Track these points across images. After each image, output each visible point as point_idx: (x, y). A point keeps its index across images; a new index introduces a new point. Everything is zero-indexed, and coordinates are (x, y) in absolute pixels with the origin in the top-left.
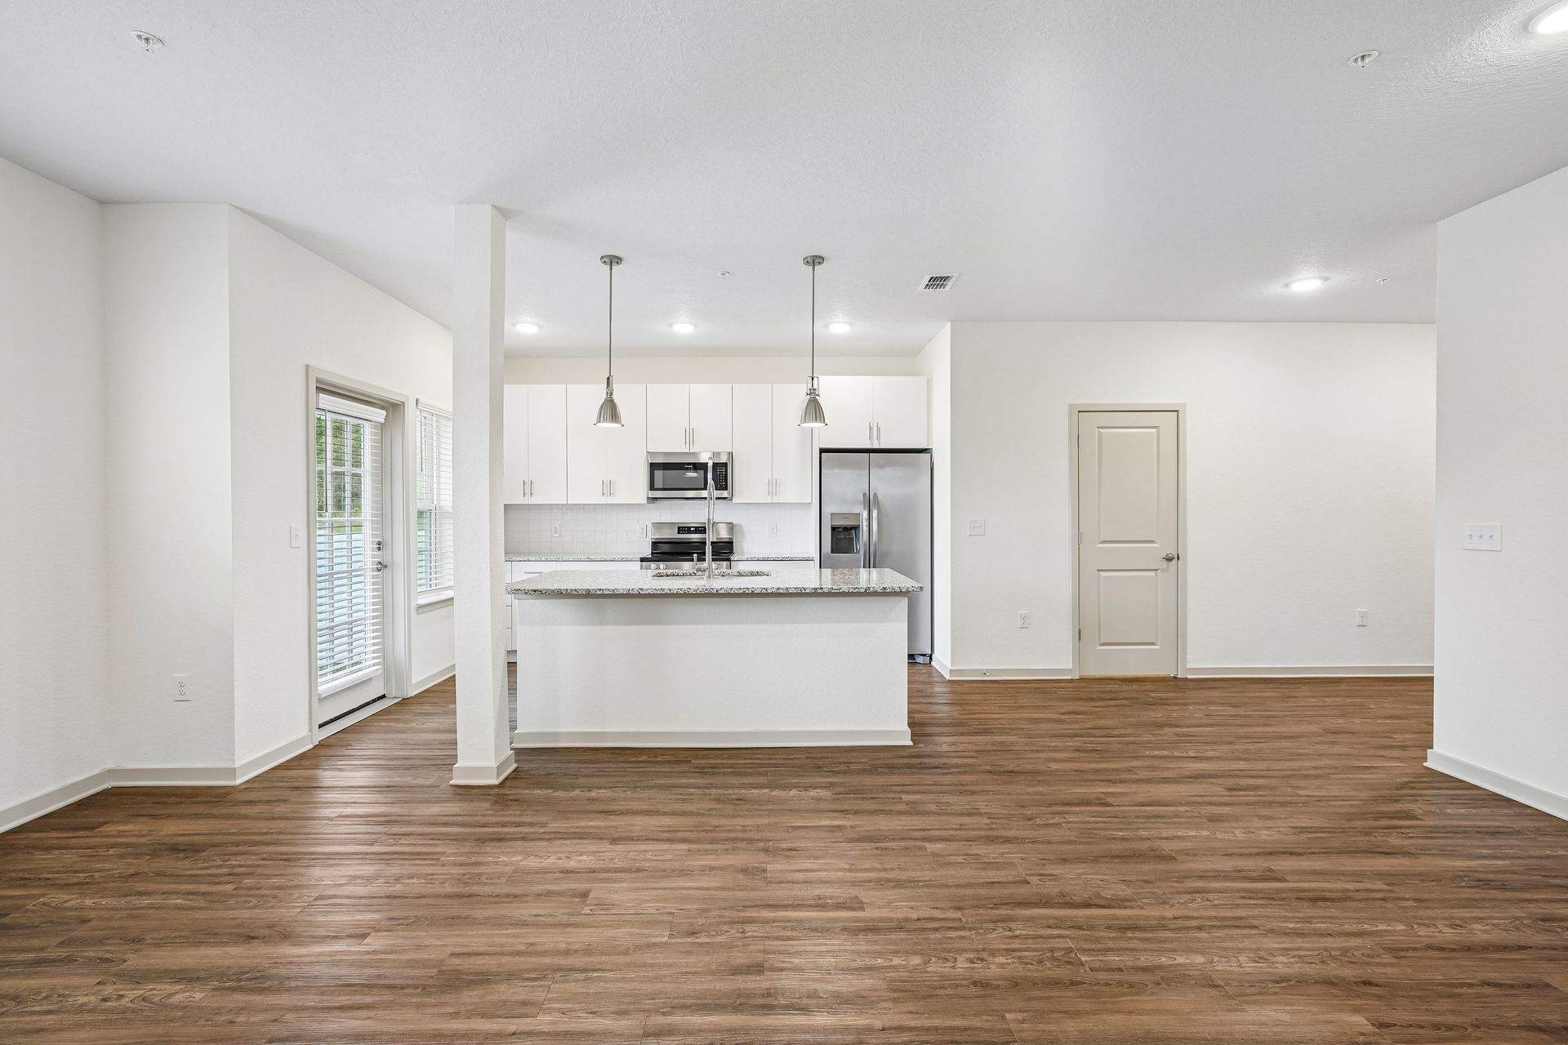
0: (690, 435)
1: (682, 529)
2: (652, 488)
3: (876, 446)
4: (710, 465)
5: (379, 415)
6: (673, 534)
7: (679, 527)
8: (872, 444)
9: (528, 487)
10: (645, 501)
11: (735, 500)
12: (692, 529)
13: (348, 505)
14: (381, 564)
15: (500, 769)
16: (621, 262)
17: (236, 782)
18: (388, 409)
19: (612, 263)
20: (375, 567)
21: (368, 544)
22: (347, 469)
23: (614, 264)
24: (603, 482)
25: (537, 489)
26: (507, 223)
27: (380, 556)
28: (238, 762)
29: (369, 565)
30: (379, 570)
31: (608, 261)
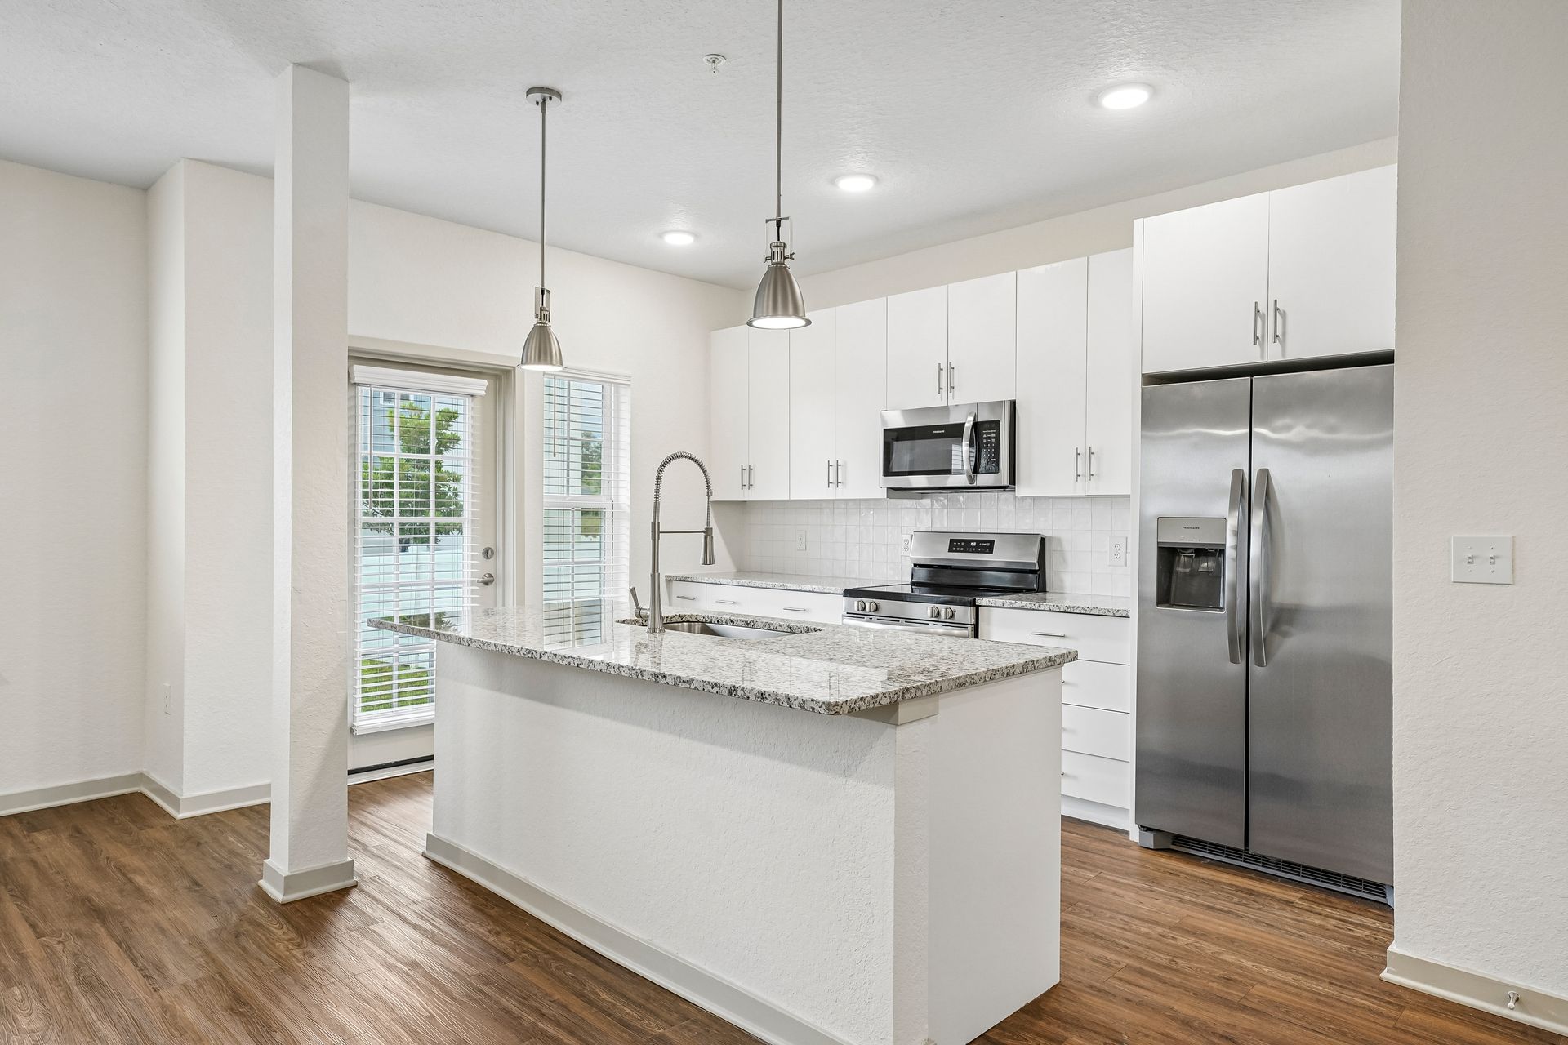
0: (947, 375)
1: (957, 545)
2: (888, 472)
3: (1275, 356)
4: (969, 425)
5: (480, 386)
6: (943, 554)
7: (952, 541)
8: (1264, 351)
9: (747, 475)
10: (882, 494)
11: (1021, 490)
12: (974, 544)
13: (432, 499)
14: (491, 576)
15: (290, 883)
16: (559, 95)
17: (180, 816)
18: (501, 377)
19: (544, 100)
20: (480, 580)
21: (468, 552)
22: (432, 456)
23: (548, 102)
24: (829, 466)
25: (757, 478)
26: (351, 86)
27: (488, 566)
28: (186, 793)
29: (468, 577)
30: (486, 583)
31: (538, 96)
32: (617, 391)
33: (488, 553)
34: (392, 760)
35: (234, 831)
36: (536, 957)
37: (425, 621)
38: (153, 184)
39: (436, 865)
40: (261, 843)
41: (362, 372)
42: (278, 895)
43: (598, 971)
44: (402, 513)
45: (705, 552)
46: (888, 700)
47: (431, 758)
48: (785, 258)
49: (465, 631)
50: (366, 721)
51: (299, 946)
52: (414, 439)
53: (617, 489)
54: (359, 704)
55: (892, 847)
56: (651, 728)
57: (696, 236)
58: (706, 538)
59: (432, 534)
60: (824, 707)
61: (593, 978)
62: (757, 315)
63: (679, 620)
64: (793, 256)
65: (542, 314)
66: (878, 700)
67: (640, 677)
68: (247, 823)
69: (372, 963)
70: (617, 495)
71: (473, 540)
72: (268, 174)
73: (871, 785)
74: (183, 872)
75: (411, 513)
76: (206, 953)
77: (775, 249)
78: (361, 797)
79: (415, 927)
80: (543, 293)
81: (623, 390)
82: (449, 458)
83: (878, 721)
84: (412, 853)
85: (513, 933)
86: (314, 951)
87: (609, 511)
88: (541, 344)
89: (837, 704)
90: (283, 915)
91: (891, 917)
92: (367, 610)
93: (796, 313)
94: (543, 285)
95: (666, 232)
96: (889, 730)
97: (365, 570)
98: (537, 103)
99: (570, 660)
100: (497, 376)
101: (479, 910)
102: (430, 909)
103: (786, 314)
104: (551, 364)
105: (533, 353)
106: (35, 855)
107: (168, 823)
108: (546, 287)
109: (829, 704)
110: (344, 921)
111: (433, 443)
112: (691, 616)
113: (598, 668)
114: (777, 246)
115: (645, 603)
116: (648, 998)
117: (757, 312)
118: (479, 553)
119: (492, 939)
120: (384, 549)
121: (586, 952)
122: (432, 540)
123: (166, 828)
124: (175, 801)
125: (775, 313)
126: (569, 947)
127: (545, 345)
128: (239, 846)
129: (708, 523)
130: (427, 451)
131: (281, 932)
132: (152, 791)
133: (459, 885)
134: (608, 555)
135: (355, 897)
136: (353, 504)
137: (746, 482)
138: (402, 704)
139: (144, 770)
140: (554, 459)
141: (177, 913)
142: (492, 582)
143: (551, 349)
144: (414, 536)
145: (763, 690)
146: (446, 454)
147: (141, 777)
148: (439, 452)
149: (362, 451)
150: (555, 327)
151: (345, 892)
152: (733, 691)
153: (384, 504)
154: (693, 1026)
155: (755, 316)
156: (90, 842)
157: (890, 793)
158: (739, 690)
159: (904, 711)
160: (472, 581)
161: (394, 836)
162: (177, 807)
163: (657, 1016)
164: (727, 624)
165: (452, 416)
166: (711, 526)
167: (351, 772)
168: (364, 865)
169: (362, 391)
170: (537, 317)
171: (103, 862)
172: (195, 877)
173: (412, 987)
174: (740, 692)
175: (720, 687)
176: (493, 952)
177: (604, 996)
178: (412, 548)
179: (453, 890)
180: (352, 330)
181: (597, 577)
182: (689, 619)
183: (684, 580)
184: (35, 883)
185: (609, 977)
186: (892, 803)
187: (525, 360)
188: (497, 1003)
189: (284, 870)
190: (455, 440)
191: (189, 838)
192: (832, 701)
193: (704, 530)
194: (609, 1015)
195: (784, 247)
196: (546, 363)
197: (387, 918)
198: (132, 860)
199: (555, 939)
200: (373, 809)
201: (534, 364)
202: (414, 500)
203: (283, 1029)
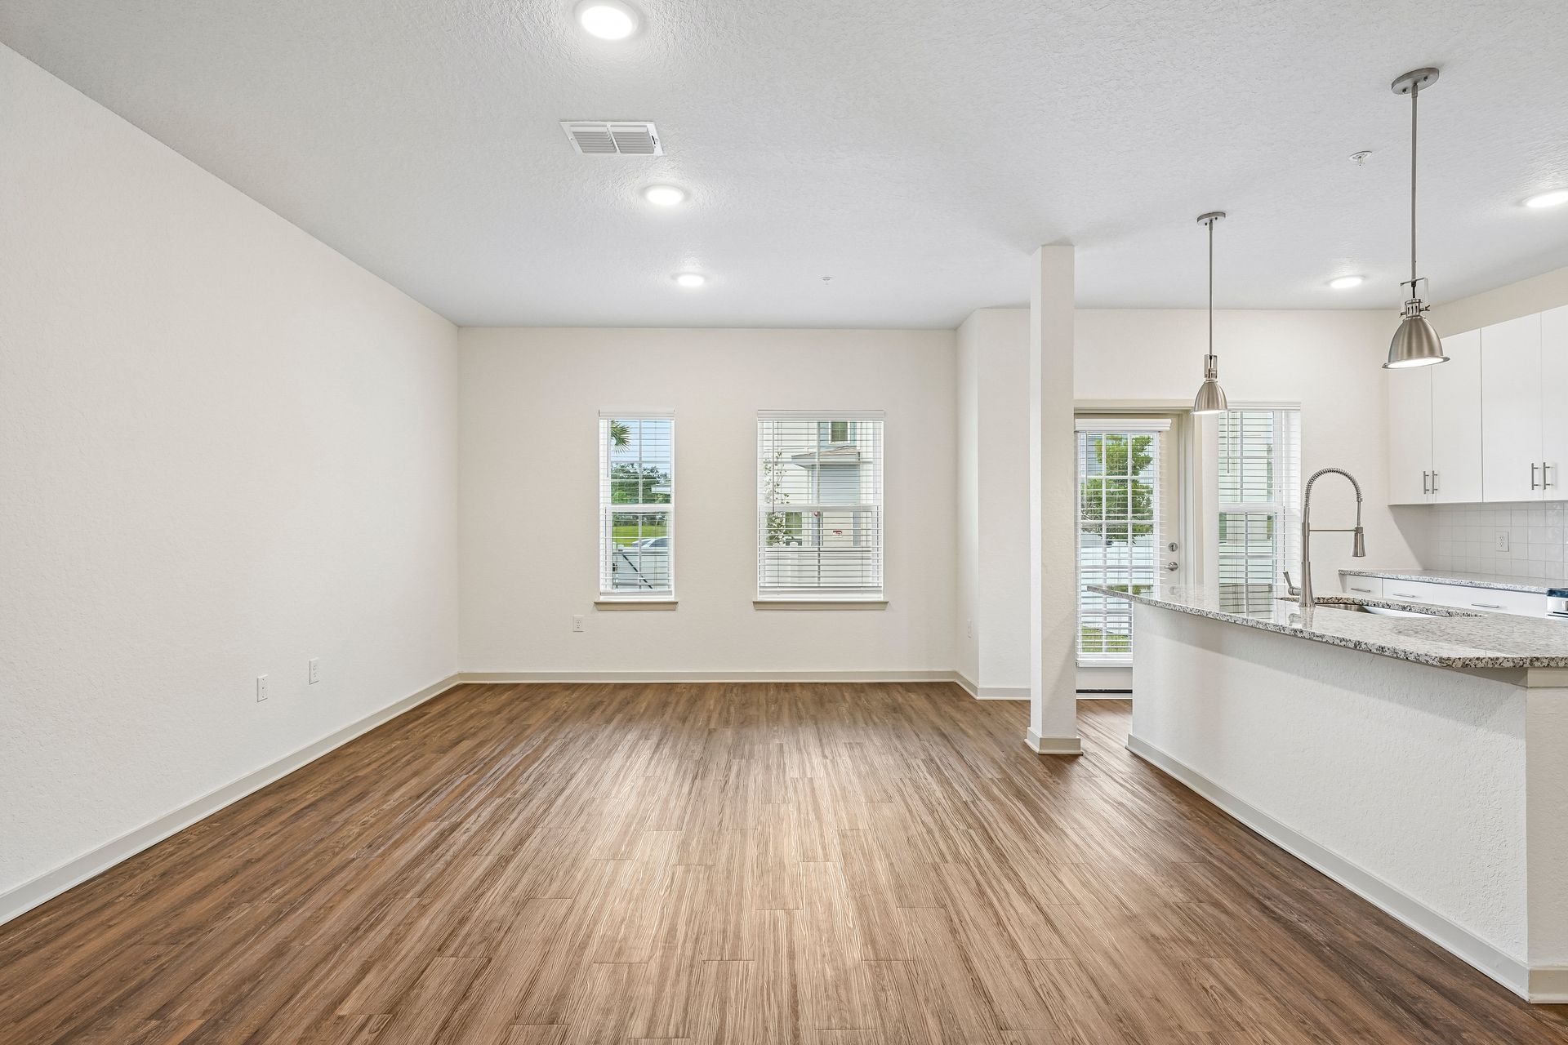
5: (1166, 424)
9: (1430, 481)
13: (1130, 508)
14: (1175, 564)
15: (1043, 742)
16: (1224, 214)
17: (978, 698)
18: (1181, 416)
19: (1211, 221)
20: (1167, 566)
21: (1157, 545)
22: (1129, 477)
23: (1214, 221)
24: (1533, 468)
25: (1441, 483)
26: (1076, 248)
27: (1174, 557)
28: (982, 684)
29: (1158, 564)
30: (1172, 570)
31: (1207, 220)
32: (1287, 416)
33: (1172, 547)
34: (1103, 689)
35: (1008, 712)
36: (1207, 822)
37: (1124, 588)
38: (960, 325)
39: (1135, 755)
40: (1024, 721)
41: (1083, 424)
42: (1037, 749)
43: (1254, 841)
44: (1108, 518)
45: (1356, 546)
46: (1512, 664)
47: (1130, 692)
48: (1420, 311)
49: (1156, 596)
50: (1086, 658)
51: (1050, 777)
52: (1117, 463)
53: (1289, 496)
54: (1080, 647)
55: (1524, 787)
56: (1299, 675)
57: (1364, 277)
58: (1356, 535)
59: (1130, 533)
60: (1436, 660)
61: (1252, 845)
62: (1392, 360)
63: (1336, 601)
64: (1429, 308)
65: (1210, 374)
66: (1499, 662)
67: (1282, 632)
68: (1015, 709)
69: (1095, 797)
70: (1288, 502)
71: (1161, 537)
72: (1026, 306)
73: (1501, 735)
74: (983, 727)
75: (1114, 518)
76: (1001, 768)
77: (1410, 306)
78: (1083, 707)
79: (1121, 785)
80: (1211, 358)
81: (1293, 415)
82: (1142, 478)
83: (1506, 682)
84: (1119, 743)
85: (1189, 805)
86: (1059, 782)
87: (1280, 515)
88: (1210, 394)
89: (1449, 659)
90: (1040, 760)
91: (1524, 844)
92: (1085, 580)
93: (1432, 353)
94: (1211, 352)
95: (1332, 280)
96: (1519, 691)
97: (1083, 556)
98: (1206, 224)
99: (1228, 618)
100: (1179, 415)
101: (1166, 787)
102: (1132, 778)
103: (1421, 355)
104: (1218, 409)
105: (1204, 402)
106: (912, 703)
107: (971, 700)
108: (1213, 354)
109: (1441, 658)
110: (1076, 770)
111: (1130, 463)
112: (1348, 599)
113: (1250, 624)
114: (1412, 303)
115: (1297, 582)
116: (1296, 868)
117: (1392, 356)
118: (1166, 547)
119: (1174, 804)
120: (1095, 544)
121: (1247, 830)
122: (1130, 539)
123: (971, 702)
124: (975, 689)
125: (1410, 355)
126: (1234, 824)
127: (1213, 398)
128: (1012, 720)
129: (1358, 523)
130: (1126, 474)
131: (1041, 770)
132: (962, 682)
133: (1152, 770)
134: (1280, 551)
135: (1081, 760)
136: (1076, 510)
137: (1429, 486)
138: (1108, 650)
139: (957, 670)
140: (1228, 474)
141: (983, 745)
142: (1176, 568)
143: (1217, 395)
144: (1116, 534)
145: (1383, 645)
146: (1142, 474)
147: (955, 674)
148: (1135, 473)
149: (1082, 476)
150: (1220, 382)
151: (1075, 757)
152: (1357, 645)
153: (1095, 512)
154: (1333, 894)
155: (1389, 362)
156: (936, 703)
157: (1522, 743)
158: (1363, 644)
159: (1533, 677)
160: (1161, 567)
161: (1107, 734)
162: (976, 694)
163: (1302, 879)
164: (1383, 607)
165: (1147, 441)
166: (1361, 526)
167: (1078, 691)
168: (1085, 744)
169: (1082, 436)
170: (1206, 376)
171: (943, 713)
172: (990, 730)
173: (1120, 814)
174: (1363, 646)
175: (1347, 641)
176: (1176, 811)
177: (1259, 857)
178: (1115, 544)
179: (1147, 771)
180: (1077, 395)
181: (1270, 569)
182: (1346, 601)
183: (1358, 574)
184: (914, 716)
185: (1265, 848)
186: (1523, 751)
187: (1198, 406)
188: (1178, 838)
189: (1039, 735)
190: (1148, 460)
191: (984, 710)
192: (1445, 656)
193: (1354, 528)
194: (1262, 868)
195: (1420, 302)
196: (1213, 408)
197: (1103, 776)
198: (958, 716)
199: (1222, 815)
200: (1091, 715)
201: (1205, 410)
202: (1117, 508)
203: (1046, 813)
